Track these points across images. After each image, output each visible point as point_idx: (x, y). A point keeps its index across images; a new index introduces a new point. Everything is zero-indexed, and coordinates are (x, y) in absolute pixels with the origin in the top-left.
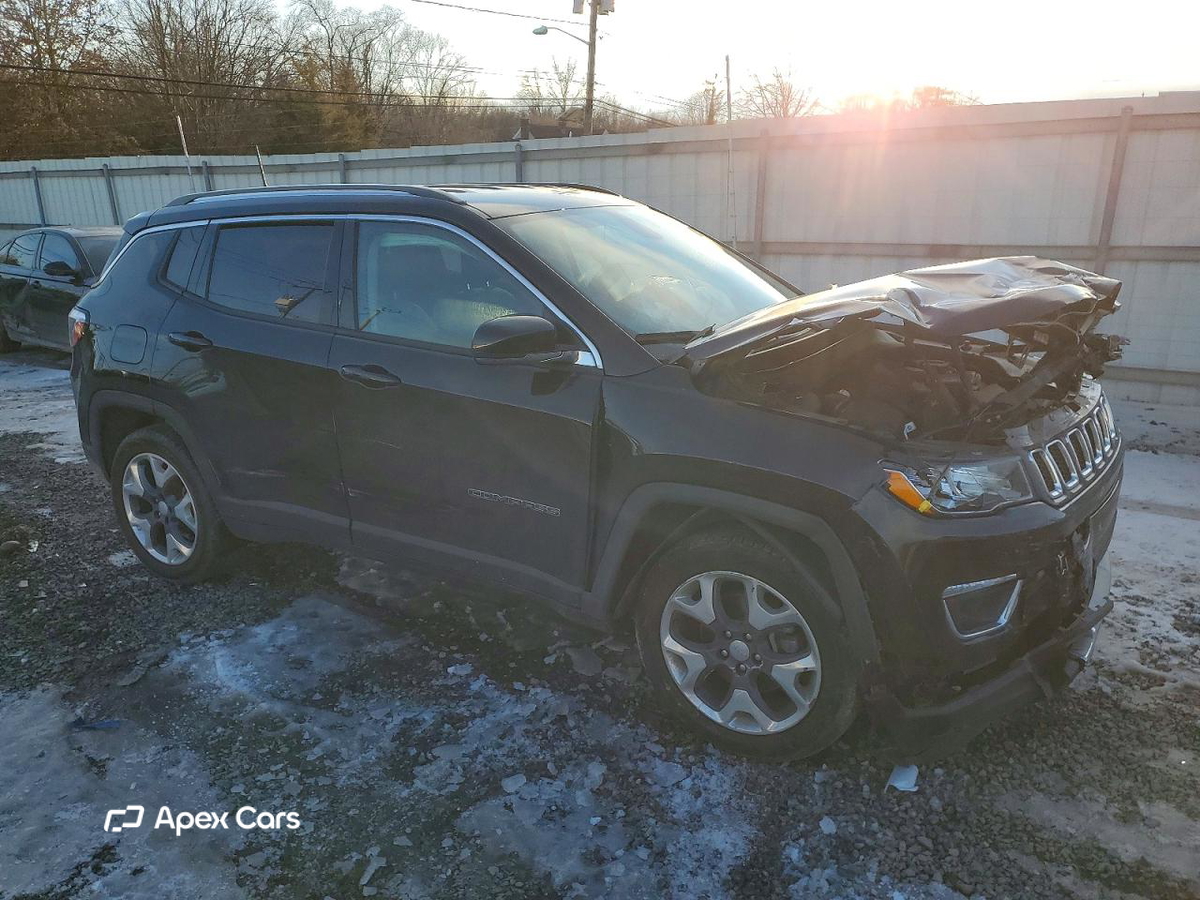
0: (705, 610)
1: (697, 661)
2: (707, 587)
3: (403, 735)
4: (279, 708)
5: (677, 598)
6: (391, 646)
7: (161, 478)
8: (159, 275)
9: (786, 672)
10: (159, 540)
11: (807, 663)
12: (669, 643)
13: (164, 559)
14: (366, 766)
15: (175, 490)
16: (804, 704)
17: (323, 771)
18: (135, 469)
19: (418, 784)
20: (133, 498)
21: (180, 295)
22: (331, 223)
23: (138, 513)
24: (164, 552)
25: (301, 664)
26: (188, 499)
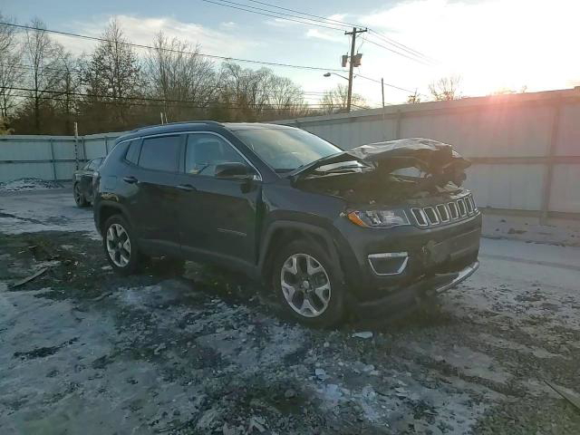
0: (294, 270)
1: (292, 289)
2: (295, 260)
3: (187, 317)
4: (145, 308)
5: (286, 265)
6: (194, 294)
7: (119, 233)
8: (124, 157)
9: (320, 291)
10: (118, 258)
11: (326, 286)
12: (283, 283)
13: (119, 265)
14: (170, 324)
15: (124, 237)
16: (326, 302)
17: (155, 324)
18: (111, 230)
19: (186, 329)
20: (110, 241)
21: (129, 164)
22: (178, 135)
23: (112, 248)
24: (119, 262)
25: (159, 297)
26: (128, 240)
